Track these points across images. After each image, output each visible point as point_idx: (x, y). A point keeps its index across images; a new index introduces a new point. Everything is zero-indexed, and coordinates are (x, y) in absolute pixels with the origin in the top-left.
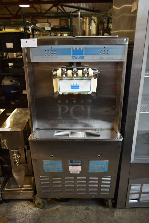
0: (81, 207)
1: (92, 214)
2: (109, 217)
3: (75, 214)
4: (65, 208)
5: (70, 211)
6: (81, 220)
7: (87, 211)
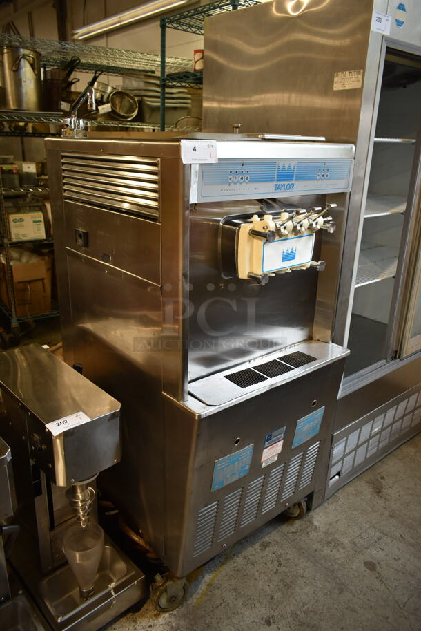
0: (251, 549)
1: (283, 549)
2: (313, 535)
3: (255, 570)
4: (223, 573)
5: (238, 571)
6: (275, 573)
7: (270, 549)
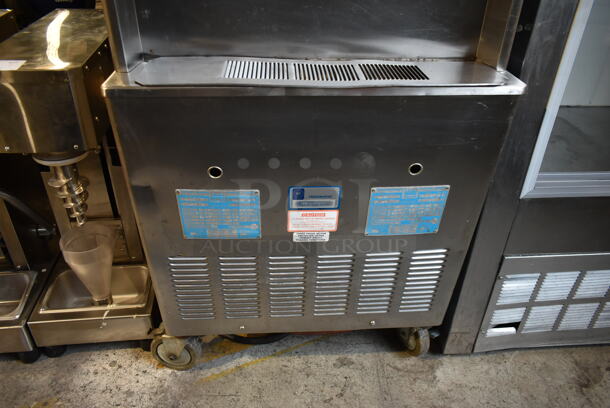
0: (323, 357)
1: (362, 380)
2: (422, 386)
3: (305, 383)
4: (267, 363)
5: (285, 372)
6: (325, 401)
7: (345, 370)
